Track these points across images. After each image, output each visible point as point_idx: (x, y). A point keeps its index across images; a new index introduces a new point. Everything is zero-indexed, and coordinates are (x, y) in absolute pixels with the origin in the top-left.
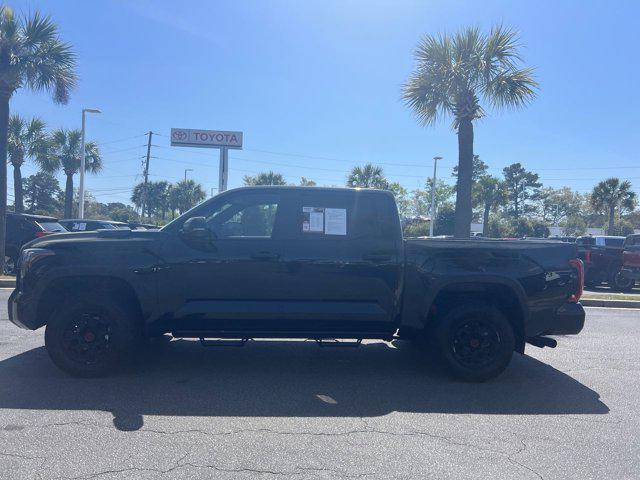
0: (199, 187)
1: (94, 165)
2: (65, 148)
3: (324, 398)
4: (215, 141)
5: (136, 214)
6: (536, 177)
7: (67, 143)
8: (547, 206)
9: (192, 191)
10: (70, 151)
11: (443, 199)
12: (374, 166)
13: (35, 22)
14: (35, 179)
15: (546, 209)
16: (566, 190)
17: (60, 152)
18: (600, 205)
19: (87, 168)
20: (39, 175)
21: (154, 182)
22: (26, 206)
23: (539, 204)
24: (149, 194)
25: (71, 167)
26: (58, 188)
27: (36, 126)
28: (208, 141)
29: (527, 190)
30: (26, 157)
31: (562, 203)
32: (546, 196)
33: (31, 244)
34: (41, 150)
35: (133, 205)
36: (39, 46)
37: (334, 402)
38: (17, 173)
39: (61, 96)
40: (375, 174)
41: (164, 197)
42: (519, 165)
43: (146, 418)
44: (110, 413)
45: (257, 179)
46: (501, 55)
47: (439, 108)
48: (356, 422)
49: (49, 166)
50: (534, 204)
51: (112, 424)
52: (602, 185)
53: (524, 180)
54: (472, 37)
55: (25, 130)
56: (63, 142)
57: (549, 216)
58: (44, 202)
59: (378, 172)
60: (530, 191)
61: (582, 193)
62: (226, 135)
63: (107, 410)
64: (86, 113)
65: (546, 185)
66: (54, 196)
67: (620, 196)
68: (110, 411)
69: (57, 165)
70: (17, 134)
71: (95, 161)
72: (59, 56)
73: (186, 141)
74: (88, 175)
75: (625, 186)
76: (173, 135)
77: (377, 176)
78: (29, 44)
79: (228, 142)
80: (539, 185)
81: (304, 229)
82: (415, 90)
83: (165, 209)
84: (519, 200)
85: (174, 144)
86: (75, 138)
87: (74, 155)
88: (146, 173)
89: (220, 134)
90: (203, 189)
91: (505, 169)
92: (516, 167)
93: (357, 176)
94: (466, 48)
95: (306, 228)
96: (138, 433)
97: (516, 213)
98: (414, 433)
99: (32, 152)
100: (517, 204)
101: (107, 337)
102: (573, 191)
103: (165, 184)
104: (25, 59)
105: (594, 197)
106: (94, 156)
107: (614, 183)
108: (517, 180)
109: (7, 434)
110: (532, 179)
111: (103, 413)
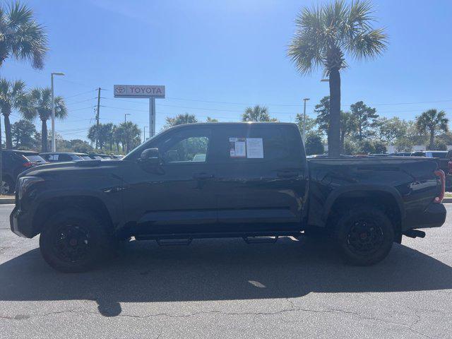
0: (136, 126)
1: (62, 113)
2: (40, 101)
3: (255, 283)
4: (145, 93)
5: (91, 147)
6: (374, 111)
7: (41, 98)
8: (382, 131)
9: (130, 130)
10: (44, 103)
11: (308, 129)
12: (261, 107)
13: (17, 9)
14: (19, 125)
15: (382, 133)
16: (396, 119)
17: (36, 105)
18: (424, 129)
19: (56, 115)
20: (21, 122)
21: (103, 124)
22: (14, 144)
23: (377, 130)
24: (100, 132)
25: (45, 115)
26: (35, 131)
27: (18, 86)
28: (141, 93)
29: (368, 120)
30: (12, 109)
31: (393, 129)
32: (381, 124)
33: (25, 173)
34: (23, 103)
35: (89, 141)
36: (19, 26)
37: (264, 286)
38: (7, 121)
39: (38, 63)
40: (262, 112)
41: (111, 134)
42: (362, 102)
43: (122, 304)
44: (94, 302)
45: (176, 119)
46: (360, 19)
47: (313, 61)
48: (284, 303)
49: (29, 115)
50: (373, 130)
51: (97, 311)
52: (424, 115)
53: (366, 113)
54: (338, 8)
55: (11, 90)
56: (38, 98)
57: (384, 138)
58: (25, 140)
59: (264, 111)
60: (370, 121)
61: (407, 121)
62: (153, 88)
63: (91, 299)
64: (54, 75)
65: (381, 117)
66: (32, 137)
67: (437, 122)
68: (95, 300)
69: (34, 114)
70: (5, 92)
71: (62, 110)
72: (35, 34)
73: (125, 93)
74: (57, 120)
75: (441, 115)
76: (115, 90)
77: (264, 114)
78: (12, 25)
79: (155, 93)
80: (376, 116)
81: (232, 155)
82: (297, 49)
83: (112, 143)
84: (362, 127)
85: (116, 96)
86: (47, 94)
87: (47, 106)
88: (97, 118)
89: (149, 87)
90: (138, 128)
91: (352, 106)
92: (360, 104)
93: (249, 114)
94: (334, 17)
95: (233, 154)
96: (118, 318)
97: (360, 137)
98: (331, 310)
99: (16, 105)
100: (361, 130)
101: (86, 242)
102: (401, 119)
103: (111, 125)
104: (10, 37)
105: (419, 123)
106: (61, 107)
107: (433, 112)
108: (360, 114)
109: (17, 322)
110: (371, 113)
111: (89, 302)
